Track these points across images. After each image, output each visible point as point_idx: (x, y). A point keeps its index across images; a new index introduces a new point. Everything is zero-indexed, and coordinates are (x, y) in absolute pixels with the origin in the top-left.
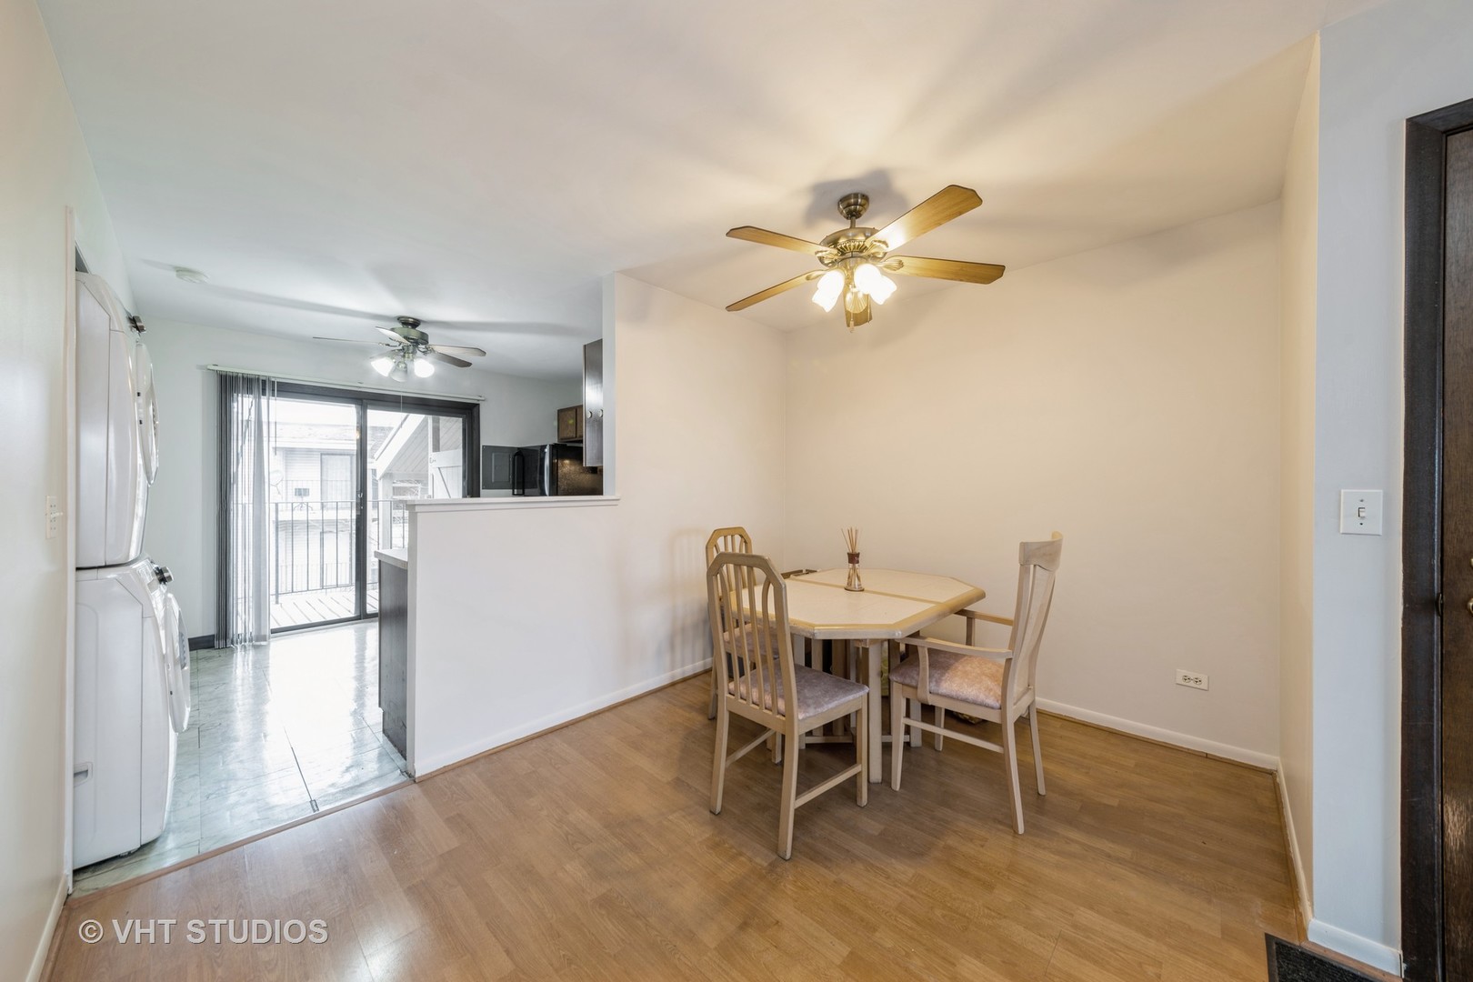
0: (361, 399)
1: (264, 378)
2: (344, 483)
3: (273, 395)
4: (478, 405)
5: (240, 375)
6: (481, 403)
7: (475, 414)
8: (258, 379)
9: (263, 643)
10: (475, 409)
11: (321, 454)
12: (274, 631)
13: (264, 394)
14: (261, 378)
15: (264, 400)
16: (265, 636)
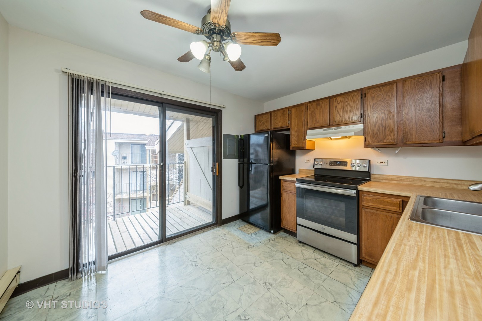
0: (162, 103)
1: (103, 83)
2: (139, 154)
3: (109, 97)
4: (221, 111)
5: (86, 77)
6: (223, 110)
7: (219, 116)
8: (99, 83)
9: (104, 272)
10: (219, 113)
11: (131, 144)
12: (110, 258)
13: (103, 95)
14: (101, 83)
15: (103, 99)
16: (104, 267)
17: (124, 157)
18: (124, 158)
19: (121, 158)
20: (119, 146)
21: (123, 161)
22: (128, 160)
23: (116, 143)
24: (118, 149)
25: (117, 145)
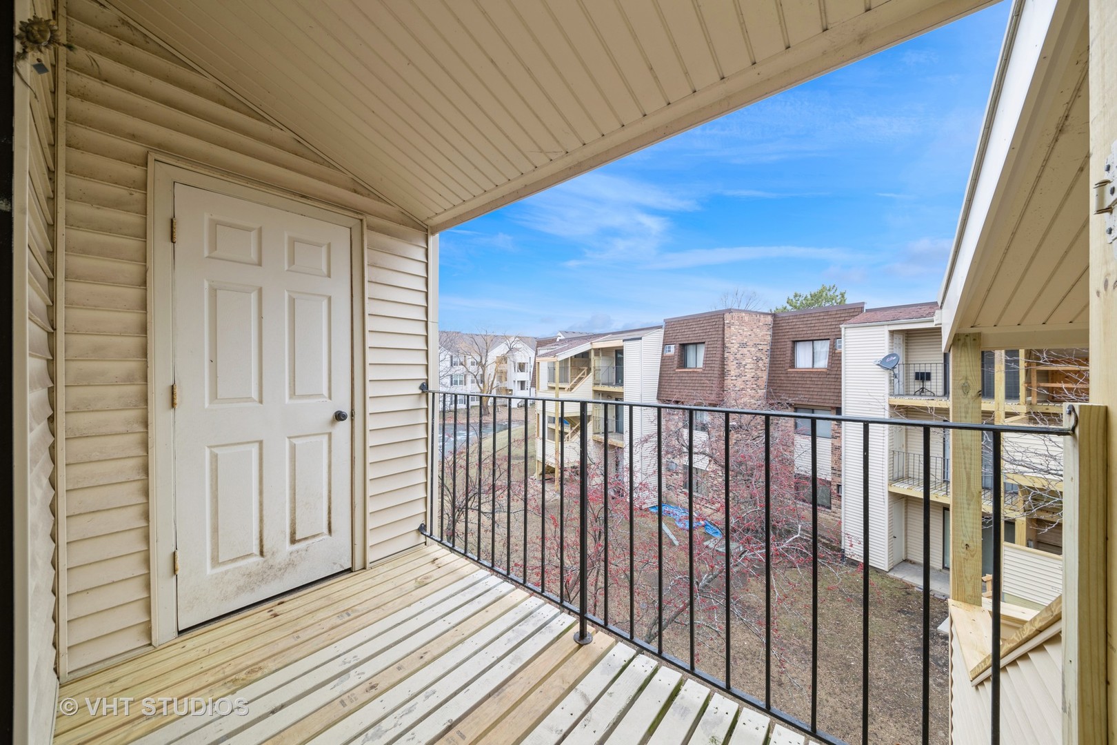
17: (923, 374)
18: (924, 377)
19: (912, 376)
20: (906, 343)
21: (917, 386)
22: (936, 384)
23: (892, 333)
24: (900, 352)
25: (899, 340)
